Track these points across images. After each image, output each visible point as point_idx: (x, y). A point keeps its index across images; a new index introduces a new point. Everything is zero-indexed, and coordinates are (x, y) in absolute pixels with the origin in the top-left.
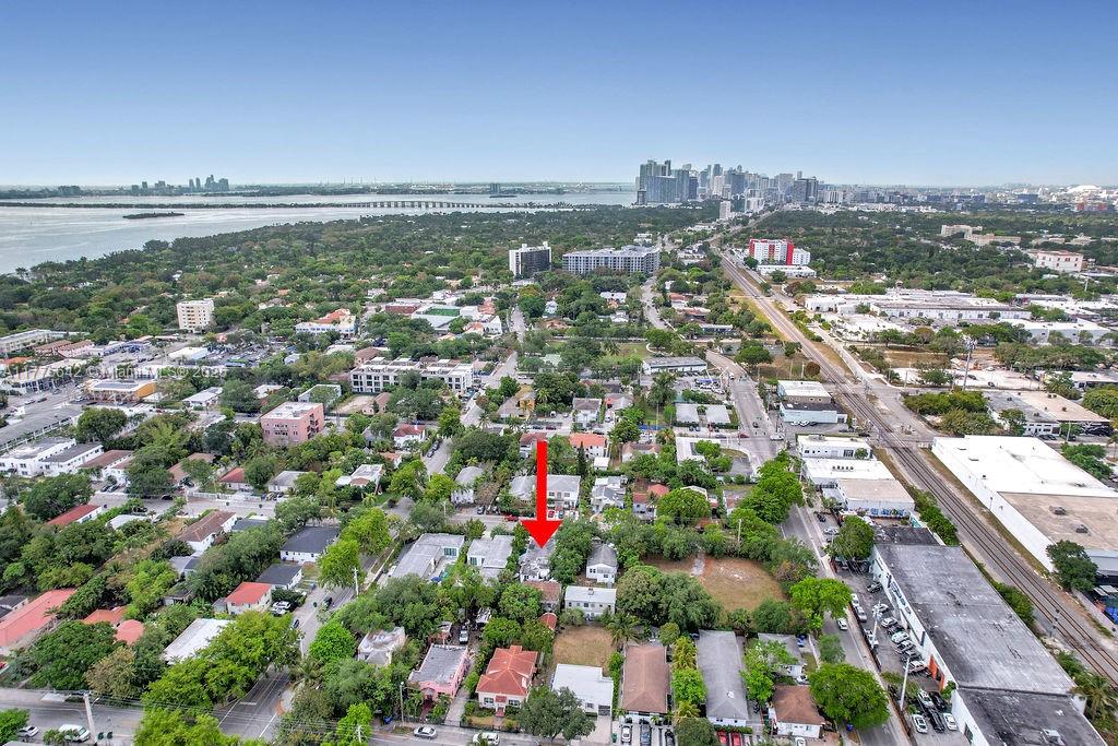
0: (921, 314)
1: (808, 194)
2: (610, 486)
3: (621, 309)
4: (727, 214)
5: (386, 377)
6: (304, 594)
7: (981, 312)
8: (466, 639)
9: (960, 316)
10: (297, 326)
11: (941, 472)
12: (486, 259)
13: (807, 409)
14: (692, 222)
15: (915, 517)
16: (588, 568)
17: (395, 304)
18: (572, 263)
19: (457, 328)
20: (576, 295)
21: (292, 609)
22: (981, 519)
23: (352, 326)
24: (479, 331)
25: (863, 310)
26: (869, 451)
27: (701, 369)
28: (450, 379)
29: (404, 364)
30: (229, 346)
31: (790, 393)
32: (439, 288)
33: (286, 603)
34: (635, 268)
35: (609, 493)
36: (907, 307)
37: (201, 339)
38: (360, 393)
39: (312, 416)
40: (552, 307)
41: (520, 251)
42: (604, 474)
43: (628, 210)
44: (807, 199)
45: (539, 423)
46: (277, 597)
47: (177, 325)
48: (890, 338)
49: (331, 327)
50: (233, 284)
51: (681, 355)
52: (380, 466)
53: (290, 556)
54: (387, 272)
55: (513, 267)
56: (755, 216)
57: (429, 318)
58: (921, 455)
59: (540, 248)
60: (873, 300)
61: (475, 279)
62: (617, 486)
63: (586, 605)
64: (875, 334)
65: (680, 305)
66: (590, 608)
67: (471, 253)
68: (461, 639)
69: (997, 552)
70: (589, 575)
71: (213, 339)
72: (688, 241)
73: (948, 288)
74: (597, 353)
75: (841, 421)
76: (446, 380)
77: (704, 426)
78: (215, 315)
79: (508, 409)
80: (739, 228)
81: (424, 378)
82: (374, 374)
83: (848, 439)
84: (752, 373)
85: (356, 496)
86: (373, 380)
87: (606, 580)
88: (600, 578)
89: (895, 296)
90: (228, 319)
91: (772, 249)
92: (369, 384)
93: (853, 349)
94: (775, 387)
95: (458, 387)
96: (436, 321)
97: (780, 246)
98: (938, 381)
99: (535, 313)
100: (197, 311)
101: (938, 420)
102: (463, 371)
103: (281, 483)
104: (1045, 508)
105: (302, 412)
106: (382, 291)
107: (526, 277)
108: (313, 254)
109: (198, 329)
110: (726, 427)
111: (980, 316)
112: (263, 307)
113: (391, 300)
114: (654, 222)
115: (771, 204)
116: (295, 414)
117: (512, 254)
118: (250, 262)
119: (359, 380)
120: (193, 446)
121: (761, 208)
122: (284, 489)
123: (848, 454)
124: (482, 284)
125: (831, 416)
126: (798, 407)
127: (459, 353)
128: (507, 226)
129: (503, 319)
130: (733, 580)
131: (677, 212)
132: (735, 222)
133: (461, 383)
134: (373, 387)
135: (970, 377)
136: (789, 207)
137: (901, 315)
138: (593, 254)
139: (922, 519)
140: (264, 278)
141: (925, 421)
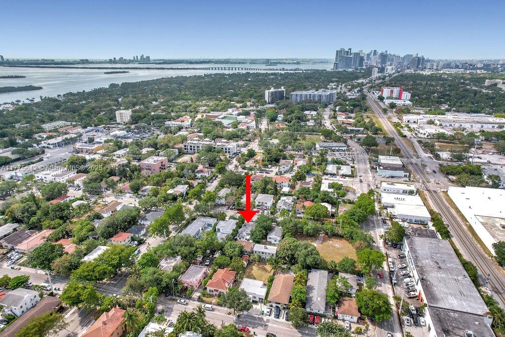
0: (461, 125)
1: (418, 64)
2: (287, 201)
3: (312, 119)
4: (375, 74)
5: (198, 147)
6: (145, 239)
7: (494, 125)
8: (208, 264)
9: (482, 127)
10: (165, 123)
11: (449, 204)
12: (255, 95)
13: (389, 170)
14: (357, 78)
15: (430, 224)
16: (268, 237)
17: (210, 114)
18: (294, 97)
19: (235, 125)
20: (293, 112)
21: (138, 245)
22: (465, 228)
23: (189, 123)
24: (244, 127)
25: (431, 122)
26: (415, 192)
27: (343, 149)
28: (226, 149)
29: (207, 141)
30: (136, 130)
31: (382, 161)
32: (231, 107)
33: (136, 242)
34: (324, 99)
35: (285, 203)
36: (454, 121)
37: (124, 127)
38: (187, 153)
39: (162, 162)
40: (280, 117)
41: (270, 91)
42: (286, 195)
43: (329, 72)
44: (418, 67)
45: (263, 170)
46: (133, 239)
47: (116, 121)
48: (441, 137)
49: (180, 123)
50: (143, 103)
51: (336, 142)
52: (187, 186)
53: (142, 222)
54: (210, 99)
55: (267, 99)
56: (390, 76)
57: (223, 121)
58: (442, 194)
59: (280, 90)
60: (437, 118)
61: (248, 104)
62: (290, 201)
63: (263, 253)
64: (433, 135)
65: (341, 118)
66: (264, 255)
67: (249, 91)
68: (206, 263)
69: (468, 244)
70: (268, 240)
71: (129, 127)
72: (353, 87)
73: (479, 112)
74: (296, 140)
75: (405, 176)
76: (224, 149)
77: (338, 175)
78: (132, 117)
79: (250, 163)
80: (380, 81)
81: (214, 148)
82: (193, 145)
83: (406, 185)
84: (368, 151)
85: (175, 199)
86: (192, 148)
87: (276, 243)
88: (273, 242)
89: (449, 116)
90: (137, 119)
91: (392, 92)
92: (191, 149)
93: (420, 142)
94: (377, 159)
95: (229, 152)
96: (225, 122)
97: (396, 90)
98: (460, 158)
99: (273, 119)
100: (124, 115)
101: (454, 178)
102: (232, 145)
103: (144, 191)
104: (498, 225)
105: (158, 161)
106: (205, 108)
107: (272, 103)
108: (180, 91)
109: (124, 123)
110: (349, 176)
111: (493, 127)
112: (152, 113)
113: (209, 112)
114: (339, 78)
115: (399, 70)
116: (155, 161)
117: (267, 92)
118: (152, 94)
119: (186, 147)
120: (112, 173)
121: (394, 71)
122: (146, 193)
123: (405, 192)
124: (251, 106)
125: (401, 173)
126: (384, 169)
127: (233, 137)
128: (269, 79)
129: (257, 122)
130: (334, 247)
131: (352, 73)
132: (379, 78)
133: (231, 151)
134: (193, 151)
135: (479, 157)
136: (408, 71)
137: (451, 125)
138: (304, 93)
139: (433, 225)
140: (156, 101)
141: (448, 178)
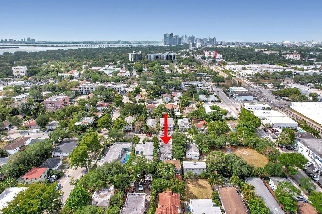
2: (185, 122)
3: (168, 69)
5: (92, 88)
6: (63, 171)
8: (142, 189)
9: (274, 70)
10: (58, 75)
11: (298, 114)
12: (121, 57)
13: (243, 95)
14: (181, 49)
16: (187, 154)
18: (149, 57)
19: (115, 74)
21: (57, 179)
23: (78, 74)
24: (123, 75)
25: (244, 69)
26: (270, 108)
27: (201, 85)
29: (98, 84)
30: (33, 81)
31: (235, 90)
32: (107, 64)
33: (54, 176)
34: (169, 58)
36: (257, 68)
37: (22, 79)
38: (82, 94)
39: (64, 100)
40: (145, 69)
42: (180, 118)
44: (213, 44)
45: (151, 102)
46: (50, 174)
47: (13, 75)
49: (71, 75)
51: (193, 81)
52: (93, 117)
53: (56, 154)
54: (89, 60)
55: (130, 59)
57: (105, 71)
58: (287, 109)
59: (138, 53)
60: (246, 66)
61: (118, 62)
63: (193, 169)
66: (195, 171)
67: (115, 56)
71: (26, 79)
72: (182, 54)
73: (266, 64)
75: (255, 99)
76: (114, 89)
77: (209, 102)
78: (27, 71)
79: (138, 98)
81: (106, 88)
82: (87, 87)
83: (261, 104)
85: (84, 129)
87: (196, 158)
88: (193, 157)
89: (252, 65)
90: (33, 73)
91: (210, 53)
95: (118, 91)
96: (107, 73)
97: (213, 53)
99: (140, 71)
100: (20, 70)
102: (120, 86)
103: (52, 125)
105: (60, 99)
106: (87, 65)
107: (134, 62)
109: (21, 76)
110: (217, 102)
111: (280, 70)
113: (91, 67)
114: (171, 49)
115: (203, 45)
116: (57, 99)
117: (130, 55)
119: (82, 90)
120: (14, 112)
122: (53, 127)
123: (263, 109)
125: (251, 97)
126: (239, 95)
127: (117, 81)
129: (130, 72)
131: (176, 47)
132: (194, 49)
133: (120, 89)
134: (87, 92)
136: (208, 46)
138: (156, 54)
139: (303, 129)
140: (46, 63)
141: (283, 98)
